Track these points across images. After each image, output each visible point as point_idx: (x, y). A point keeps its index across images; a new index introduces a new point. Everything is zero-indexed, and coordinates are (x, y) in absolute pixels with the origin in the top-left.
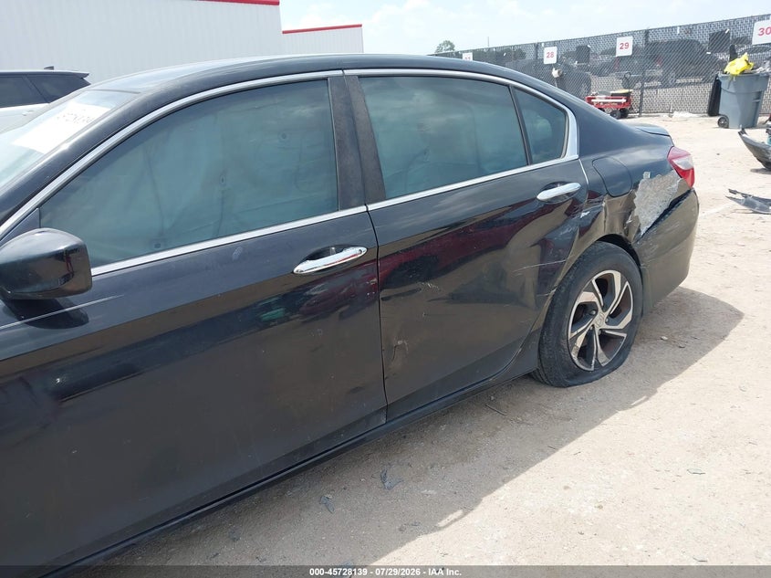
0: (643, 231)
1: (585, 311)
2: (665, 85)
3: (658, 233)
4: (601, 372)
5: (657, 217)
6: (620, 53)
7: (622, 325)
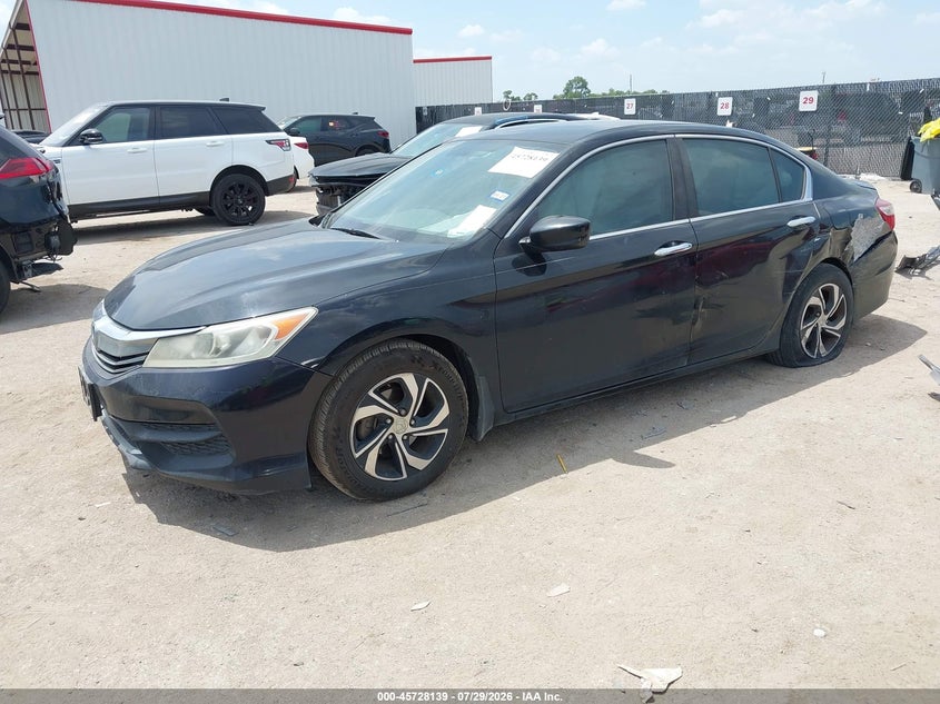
0: (856, 258)
1: (813, 312)
2: (850, 144)
3: (867, 261)
4: (821, 360)
5: (866, 249)
6: (803, 108)
7: (838, 327)
